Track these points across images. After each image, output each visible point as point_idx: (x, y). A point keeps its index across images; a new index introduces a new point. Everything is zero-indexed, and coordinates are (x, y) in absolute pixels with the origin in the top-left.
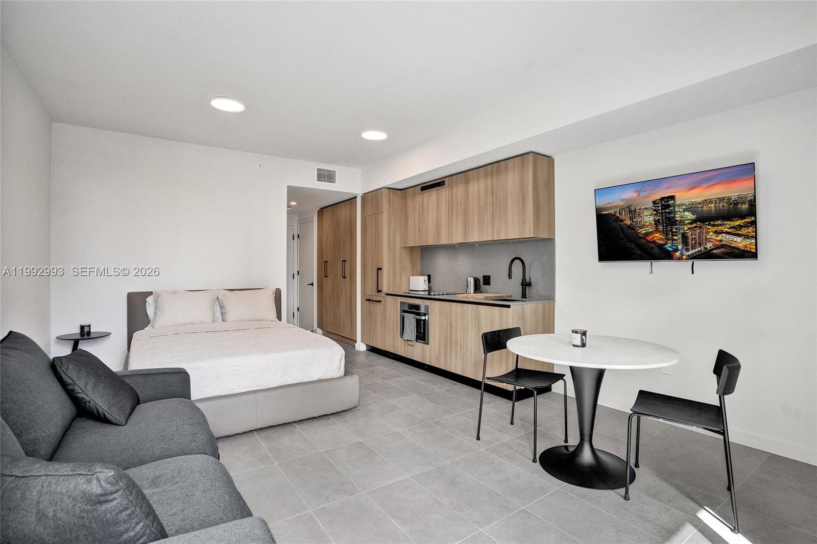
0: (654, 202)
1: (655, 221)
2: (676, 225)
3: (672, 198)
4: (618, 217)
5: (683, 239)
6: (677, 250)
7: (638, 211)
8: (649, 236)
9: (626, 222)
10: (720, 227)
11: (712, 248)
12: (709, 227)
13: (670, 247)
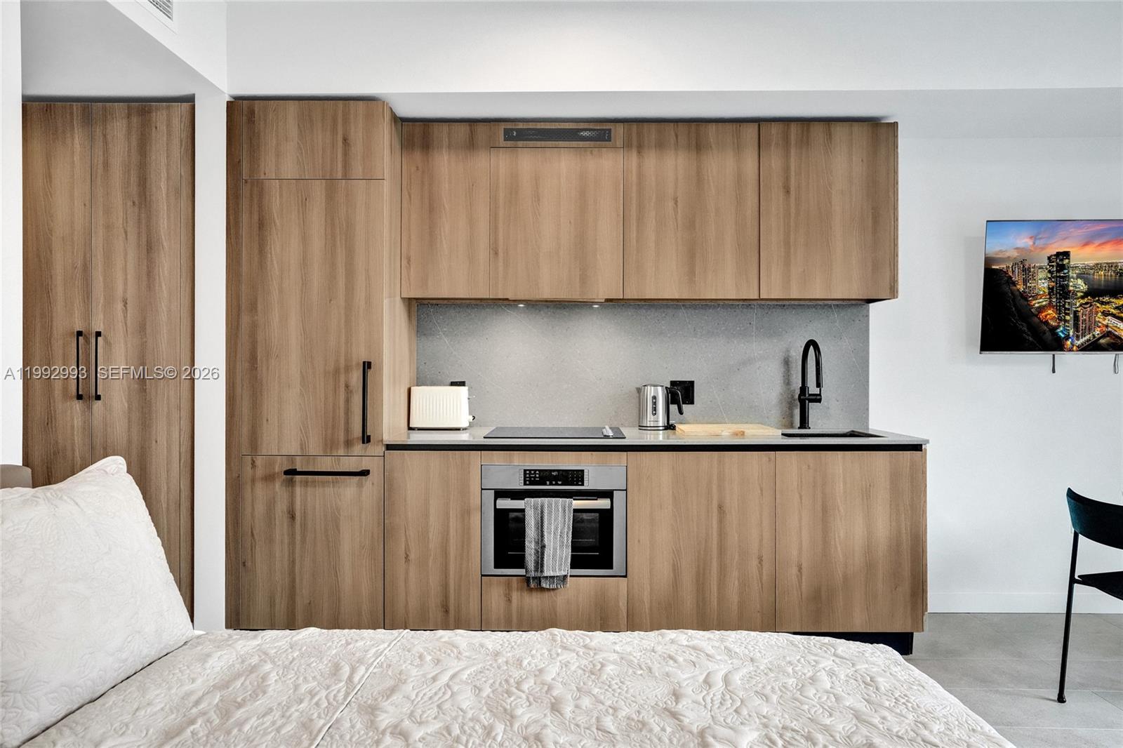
0: (1049, 258)
1: (1049, 288)
2: (1069, 298)
3: (1066, 254)
4: (1010, 276)
5: (1074, 321)
6: (1067, 337)
7: (1032, 270)
8: (1042, 313)
9: (1018, 287)
10: (1107, 306)
11: (1100, 335)
12: (1098, 305)
13: (1062, 332)
